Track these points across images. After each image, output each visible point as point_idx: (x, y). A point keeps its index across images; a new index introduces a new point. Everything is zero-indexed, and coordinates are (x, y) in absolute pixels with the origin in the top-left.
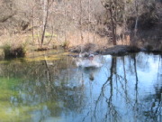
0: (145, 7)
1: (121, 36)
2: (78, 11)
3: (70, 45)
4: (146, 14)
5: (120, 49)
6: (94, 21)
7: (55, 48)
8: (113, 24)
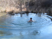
1: (23, 8)
3: (7, 11)
4: (31, 1)
5: (23, 12)
6: (15, 3)
7: (2, 12)
8: (21, 4)
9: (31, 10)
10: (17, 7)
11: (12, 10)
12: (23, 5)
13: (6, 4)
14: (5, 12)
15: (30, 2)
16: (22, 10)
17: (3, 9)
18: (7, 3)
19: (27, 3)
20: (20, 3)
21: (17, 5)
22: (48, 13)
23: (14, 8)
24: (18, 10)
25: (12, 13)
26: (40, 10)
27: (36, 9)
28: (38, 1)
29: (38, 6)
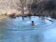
0: (34, 1)
1: (26, 11)
2: (10, 2)
3: (8, 14)
5: (25, 15)
7: (2, 15)
8: (23, 6)
9: (34, 13)
10: (19, 10)
11: (13, 13)
12: (25, 7)
13: (7, 7)
14: (6, 15)
15: (33, 4)
16: (23, 13)
17: (4, 12)
18: (8, 5)
19: (29, 5)
20: (21, 5)
21: (19, 7)
22: (52, 16)
23: (15, 11)
24: (19, 13)
25: (13, 16)
26: (44, 13)
27: (39, 12)
28: (41, 3)
29: (41, 8)
